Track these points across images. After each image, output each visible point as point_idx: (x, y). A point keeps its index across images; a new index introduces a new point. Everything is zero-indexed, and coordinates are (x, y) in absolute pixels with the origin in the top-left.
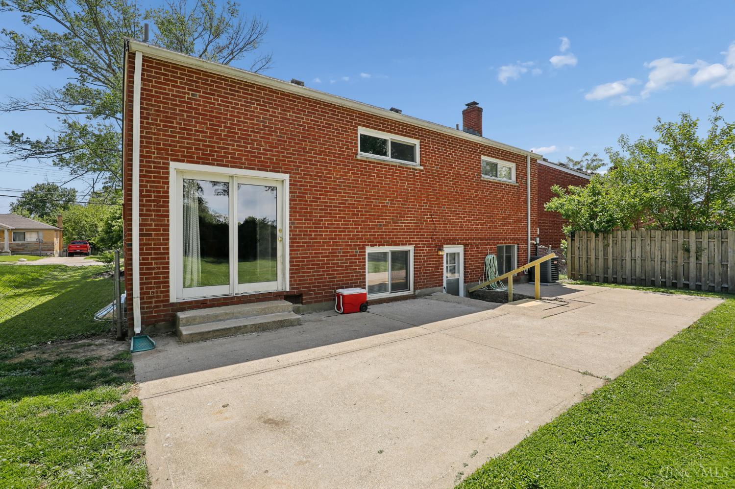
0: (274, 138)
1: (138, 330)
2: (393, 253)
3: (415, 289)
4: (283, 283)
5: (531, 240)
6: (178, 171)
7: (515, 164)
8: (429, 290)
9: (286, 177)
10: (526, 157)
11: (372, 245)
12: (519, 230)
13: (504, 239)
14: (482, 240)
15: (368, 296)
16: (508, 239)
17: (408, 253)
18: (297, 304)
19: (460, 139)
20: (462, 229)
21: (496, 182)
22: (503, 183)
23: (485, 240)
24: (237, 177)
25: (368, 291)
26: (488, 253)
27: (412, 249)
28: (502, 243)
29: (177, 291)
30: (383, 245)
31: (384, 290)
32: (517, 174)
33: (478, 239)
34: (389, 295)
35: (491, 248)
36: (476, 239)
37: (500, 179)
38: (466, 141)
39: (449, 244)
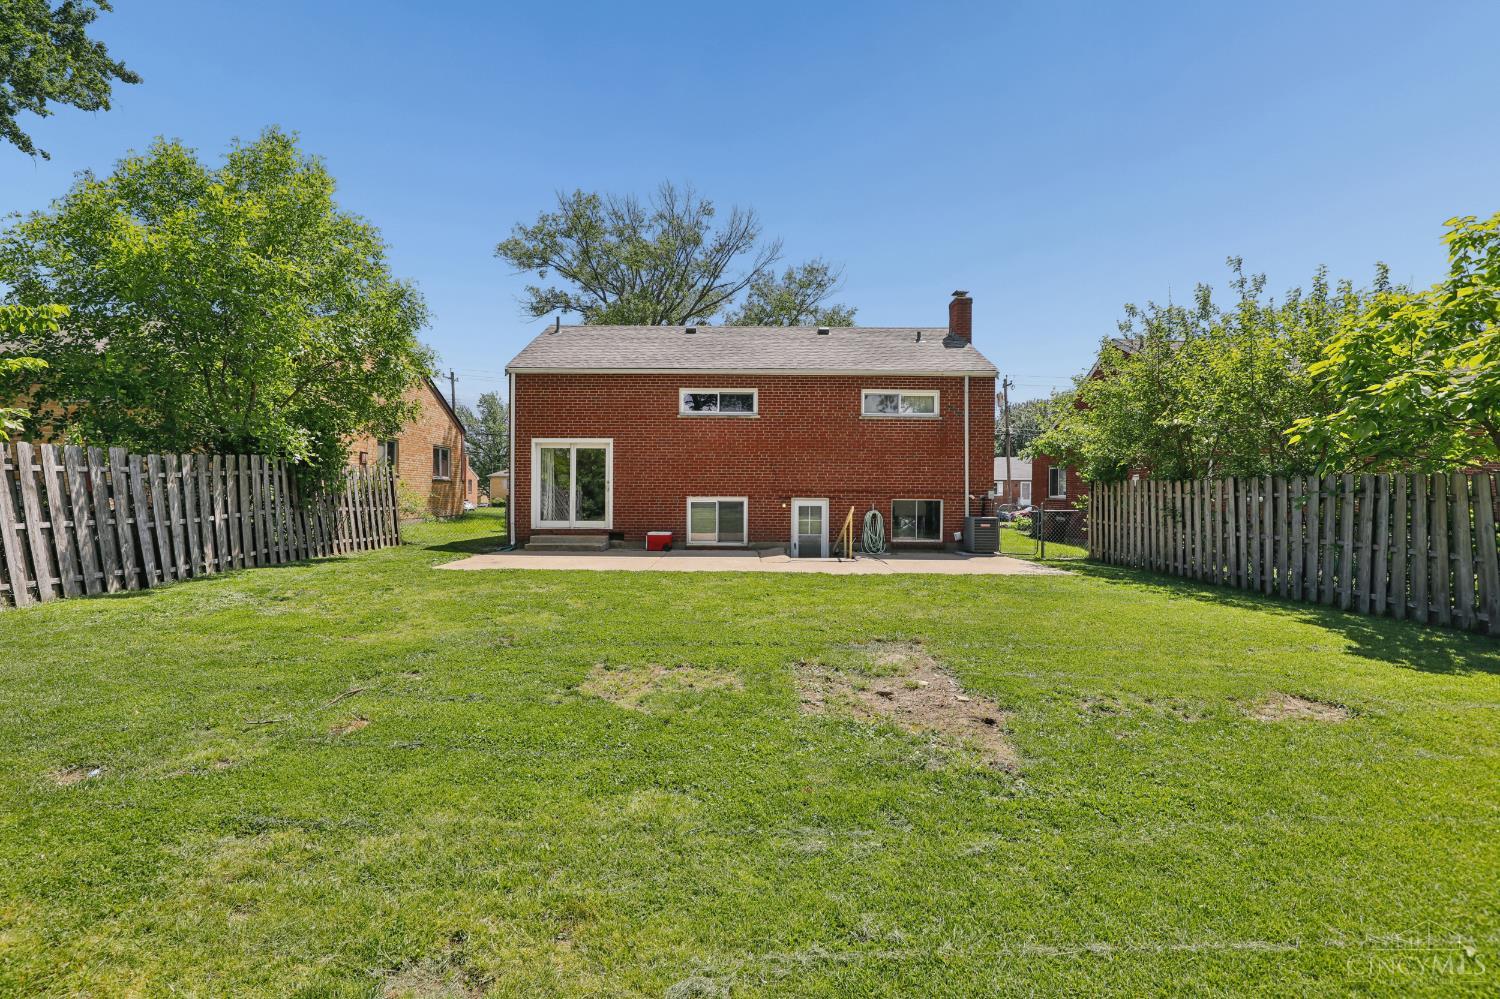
0: (601, 413)
1: (513, 543)
2: (720, 503)
3: (749, 541)
4: (608, 522)
5: (970, 493)
6: (537, 444)
7: (938, 391)
8: (766, 544)
9: (611, 441)
10: (963, 379)
11: (694, 495)
12: (944, 480)
13: (908, 492)
14: (862, 492)
15: (690, 542)
16: (918, 492)
17: (742, 504)
18: (619, 540)
19: (821, 377)
20: (822, 479)
21: (891, 420)
22: (907, 420)
23: (867, 492)
24: (575, 444)
25: (691, 537)
26: (871, 509)
27: (745, 500)
28: (904, 497)
29: (536, 522)
30: (707, 495)
31: (711, 538)
32: (942, 404)
33: (853, 491)
34: (715, 543)
35: (879, 502)
36: (848, 491)
37: (903, 414)
38: (832, 377)
39: (800, 496)
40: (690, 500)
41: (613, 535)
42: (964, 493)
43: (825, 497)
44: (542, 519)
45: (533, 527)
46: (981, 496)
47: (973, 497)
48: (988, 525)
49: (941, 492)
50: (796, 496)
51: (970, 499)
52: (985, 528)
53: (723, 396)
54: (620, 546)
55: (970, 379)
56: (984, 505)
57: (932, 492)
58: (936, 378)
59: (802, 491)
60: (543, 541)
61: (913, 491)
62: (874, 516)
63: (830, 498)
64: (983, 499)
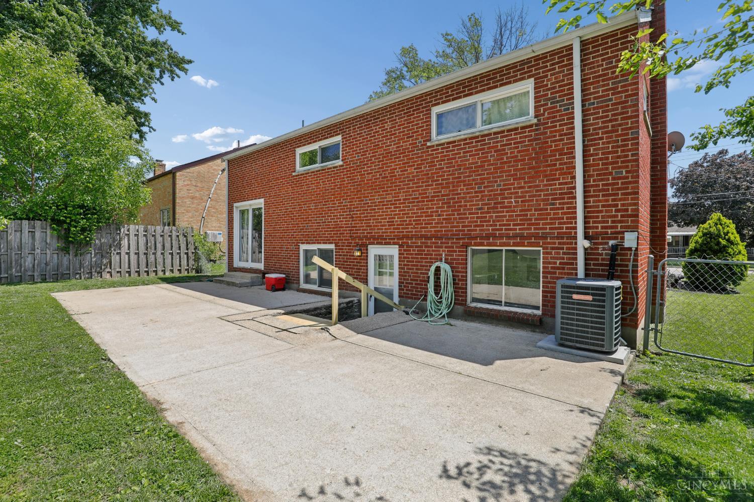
0: (259, 180)
2: (319, 250)
4: (263, 264)
5: (586, 237)
6: (236, 207)
9: (263, 201)
11: (302, 243)
12: (540, 217)
13: (487, 237)
14: (430, 238)
16: (501, 236)
17: (332, 251)
19: (391, 106)
20: (391, 223)
21: (465, 140)
22: (486, 136)
23: (437, 238)
24: (250, 205)
25: (303, 280)
26: (440, 260)
27: (334, 248)
28: (482, 244)
29: (236, 262)
30: (309, 243)
32: (537, 99)
33: (422, 237)
34: (316, 288)
35: (450, 251)
36: (417, 237)
37: (483, 127)
38: (402, 103)
39: (374, 243)
40: (303, 248)
41: (264, 274)
42: (576, 238)
43: (394, 244)
44: (240, 260)
45: (235, 266)
46: (611, 242)
47: (588, 244)
48: (590, 298)
49: (537, 236)
50: (371, 244)
51: (585, 248)
52: (580, 303)
53: (323, 150)
55: (584, 44)
56: (613, 258)
57: (522, 237)
58: (529, 60)
61: (494, 236)
62: (439, 270)
63: (400, 246)
64: (614, 248)
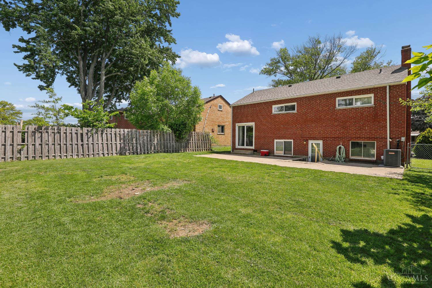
0: (252, 115)
1: (232, 152)
2: (284, 142)
3: (293, 155)
4: (253, 147)
5: (390, 138)
6: (237, 125)
7: (373, 94)
8: (299, 156)
9: (254, 123)
10: (386, 87)
11: (277, 139)
12: (376, 133)
14: (336, 138)
15: (275, 154)
16: (362, 138)
17: (291, 142)
18: (256, 152)
19: (319, 95)
20: (319, 133)
21: (350, 109)
22: (357, 109)
23: (338, 138)
24: (246, 124)
25: (276, 152)
26: (340, 145)
27: (292, 141)
28: (356, 140)
29: (237, 146)
30: (280, 139)
31: (282, 153)
32: (375, 100)
33: (332, 138)
34: (283, 155)
35: (344, 142)
36: (330, 138)
37: (356, 106)
38: (324, 95)
39: (312, 140)
40: (275, 141)
41: (255, 151)
42: (387, 139)
43: (321, 140)
44: (239, 145)
45: (236, 147)
46: (397, 140)
47: (391, 140)
48: (394, 153)
49: (374, 138)
50: (310, 140)
51: (390, 141)
52: (391, 154)
53: (286, 107)
54: (256, 154)
55: (390, 86)
56: (398, 144)
57: (369, 138)
58: (372, 89)
59: (312, 138)
60: (238, 151)
61: (360, 138)
62: (340, 148)
63: (323, 140)
64: (398, 141)
